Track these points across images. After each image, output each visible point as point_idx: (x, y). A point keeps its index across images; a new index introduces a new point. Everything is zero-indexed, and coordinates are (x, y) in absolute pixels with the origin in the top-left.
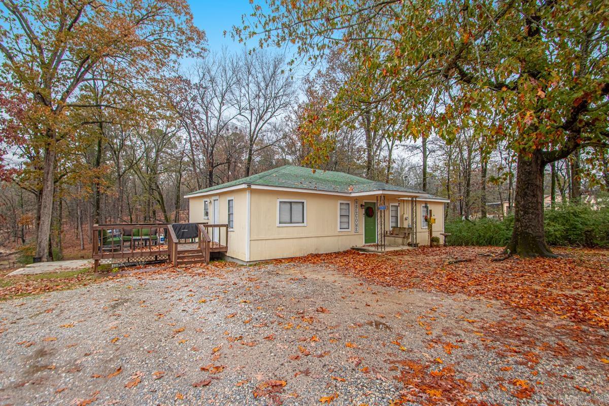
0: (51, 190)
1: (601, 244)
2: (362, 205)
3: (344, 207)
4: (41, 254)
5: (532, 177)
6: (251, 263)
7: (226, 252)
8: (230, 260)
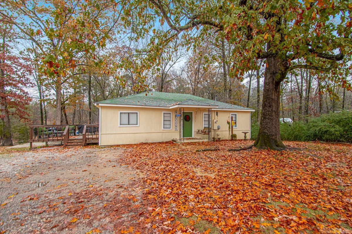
0: (59, 108)
3: (166, 115)
5: (270, 93)
6: (102, 147)
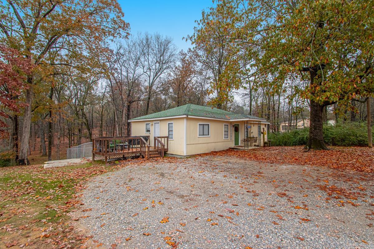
1: (339, 144)
2: (233, 126)
3: (226, 127)
4: (23, 157)
5: (318, 112)
6: (187, 157)
7: (167, 151)
8: (170, 155)
